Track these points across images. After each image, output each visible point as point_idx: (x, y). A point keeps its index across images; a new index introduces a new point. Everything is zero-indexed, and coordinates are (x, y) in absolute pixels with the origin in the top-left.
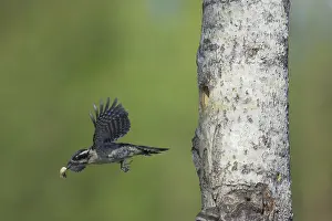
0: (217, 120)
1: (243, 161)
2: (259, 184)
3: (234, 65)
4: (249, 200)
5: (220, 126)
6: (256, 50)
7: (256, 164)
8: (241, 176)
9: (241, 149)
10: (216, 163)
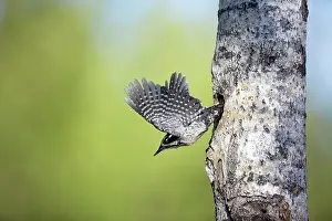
0: (233, 129)
1: (259, 171)
2: (275, 196)
3: (251, 73)
4: (265, 211)
5: (235, 135)
6: (274, 58)
7: (272, 174)
8: (257, 187)
9: (256, 159)
10: (231, 174)
